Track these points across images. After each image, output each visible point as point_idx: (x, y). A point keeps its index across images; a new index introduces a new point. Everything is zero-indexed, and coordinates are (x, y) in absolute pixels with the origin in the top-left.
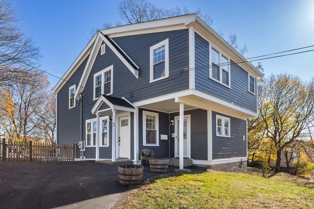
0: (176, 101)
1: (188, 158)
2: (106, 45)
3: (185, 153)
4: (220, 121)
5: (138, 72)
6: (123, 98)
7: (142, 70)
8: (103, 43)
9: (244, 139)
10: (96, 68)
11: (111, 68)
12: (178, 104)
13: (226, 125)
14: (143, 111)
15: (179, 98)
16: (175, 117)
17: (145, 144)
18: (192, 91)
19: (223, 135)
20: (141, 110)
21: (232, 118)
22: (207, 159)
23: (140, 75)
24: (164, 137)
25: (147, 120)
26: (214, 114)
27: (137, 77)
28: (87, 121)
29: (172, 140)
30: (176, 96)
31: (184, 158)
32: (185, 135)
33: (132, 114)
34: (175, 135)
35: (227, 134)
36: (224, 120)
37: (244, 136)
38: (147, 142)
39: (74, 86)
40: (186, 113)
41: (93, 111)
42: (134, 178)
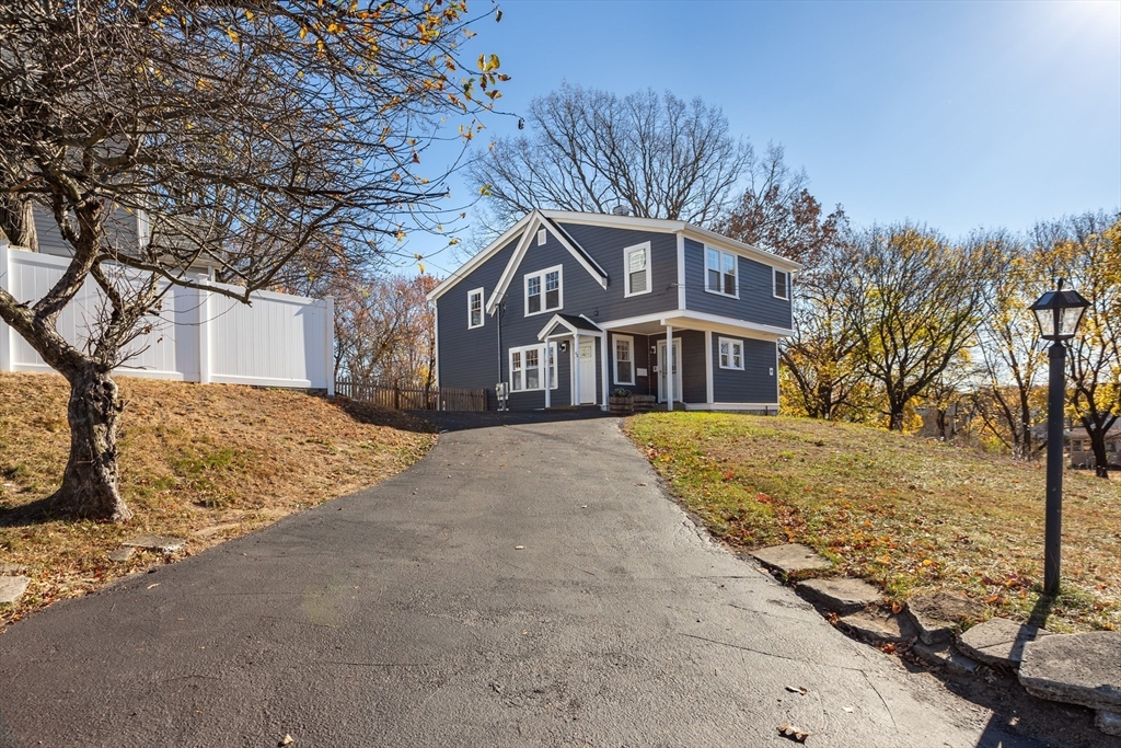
0: (663, 323)
1: (678, 402)
2: (547, 231)
3: (675, 395)
4: (725, 346)
5: (606, 280)
6: (581, 316)
7: (612, 278)
8: (542, 227)
9: (771, 374)
10: (527, 266)
11: (559, 268)
12: (665, 328)
13: (737, 352)
14: (613, 335)
15: (666, 320)
16: (658, 342)
17: (616, 382)
18: (682, 311)
19: (731, 366)
20: (610, 333)
21: (746, 340)
22: (706, 402)
23: (608, 285)
24: (643, 372)
25: (618, 347)
26: (716, 336)
27: (605, 287)
28: (512, 351)
29: (654, 376)
30: (661, 317)
31: (674, 402)
32: (674, 368)
33: (598, 340)
34: (658, 369)
35: (737, 364)
36: (731, 342)
37: (771, 369)
38: (619, 381)
39: (481, 290)
40: (675, 335)
41: (540, 337)
42: (626, 407)
